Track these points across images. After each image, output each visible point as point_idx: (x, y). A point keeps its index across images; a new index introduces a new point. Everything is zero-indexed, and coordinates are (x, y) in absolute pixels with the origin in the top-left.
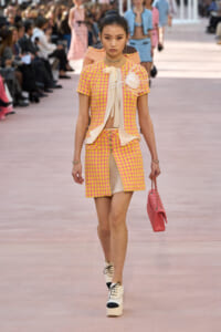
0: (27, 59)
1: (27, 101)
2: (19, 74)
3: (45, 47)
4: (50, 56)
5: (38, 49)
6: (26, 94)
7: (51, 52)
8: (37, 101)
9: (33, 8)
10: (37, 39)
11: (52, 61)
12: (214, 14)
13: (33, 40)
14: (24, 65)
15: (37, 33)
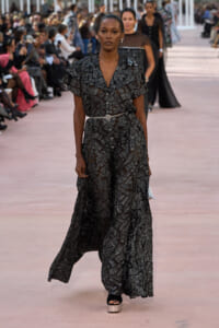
0: (50, 60)
1: (51, 95)
2: (44, 72)
3: (66, 49)
4: (70, 57)
5: (60, 51)
6: (50, 89)
7: (70, 54)
8: (59, 95)
9: (55, 17)
10: (59, 42)
11: (71, 61)
12: (208, 21)
13: (56, 43)
14: (48, 65)
15: (59, 37)
